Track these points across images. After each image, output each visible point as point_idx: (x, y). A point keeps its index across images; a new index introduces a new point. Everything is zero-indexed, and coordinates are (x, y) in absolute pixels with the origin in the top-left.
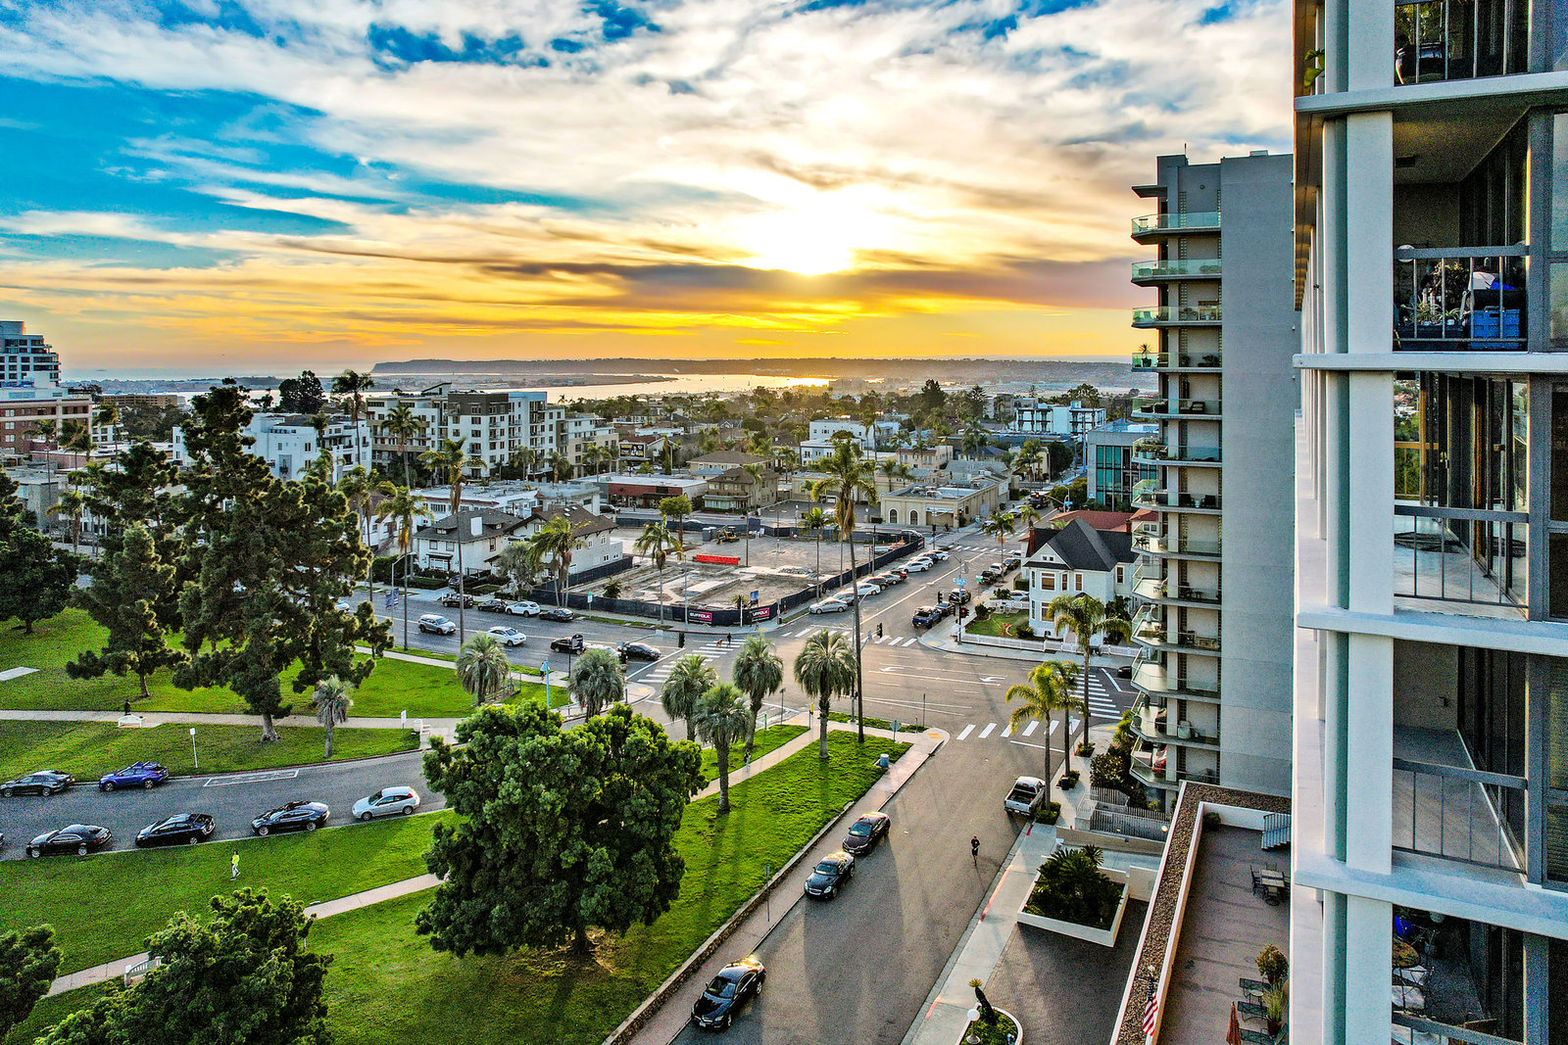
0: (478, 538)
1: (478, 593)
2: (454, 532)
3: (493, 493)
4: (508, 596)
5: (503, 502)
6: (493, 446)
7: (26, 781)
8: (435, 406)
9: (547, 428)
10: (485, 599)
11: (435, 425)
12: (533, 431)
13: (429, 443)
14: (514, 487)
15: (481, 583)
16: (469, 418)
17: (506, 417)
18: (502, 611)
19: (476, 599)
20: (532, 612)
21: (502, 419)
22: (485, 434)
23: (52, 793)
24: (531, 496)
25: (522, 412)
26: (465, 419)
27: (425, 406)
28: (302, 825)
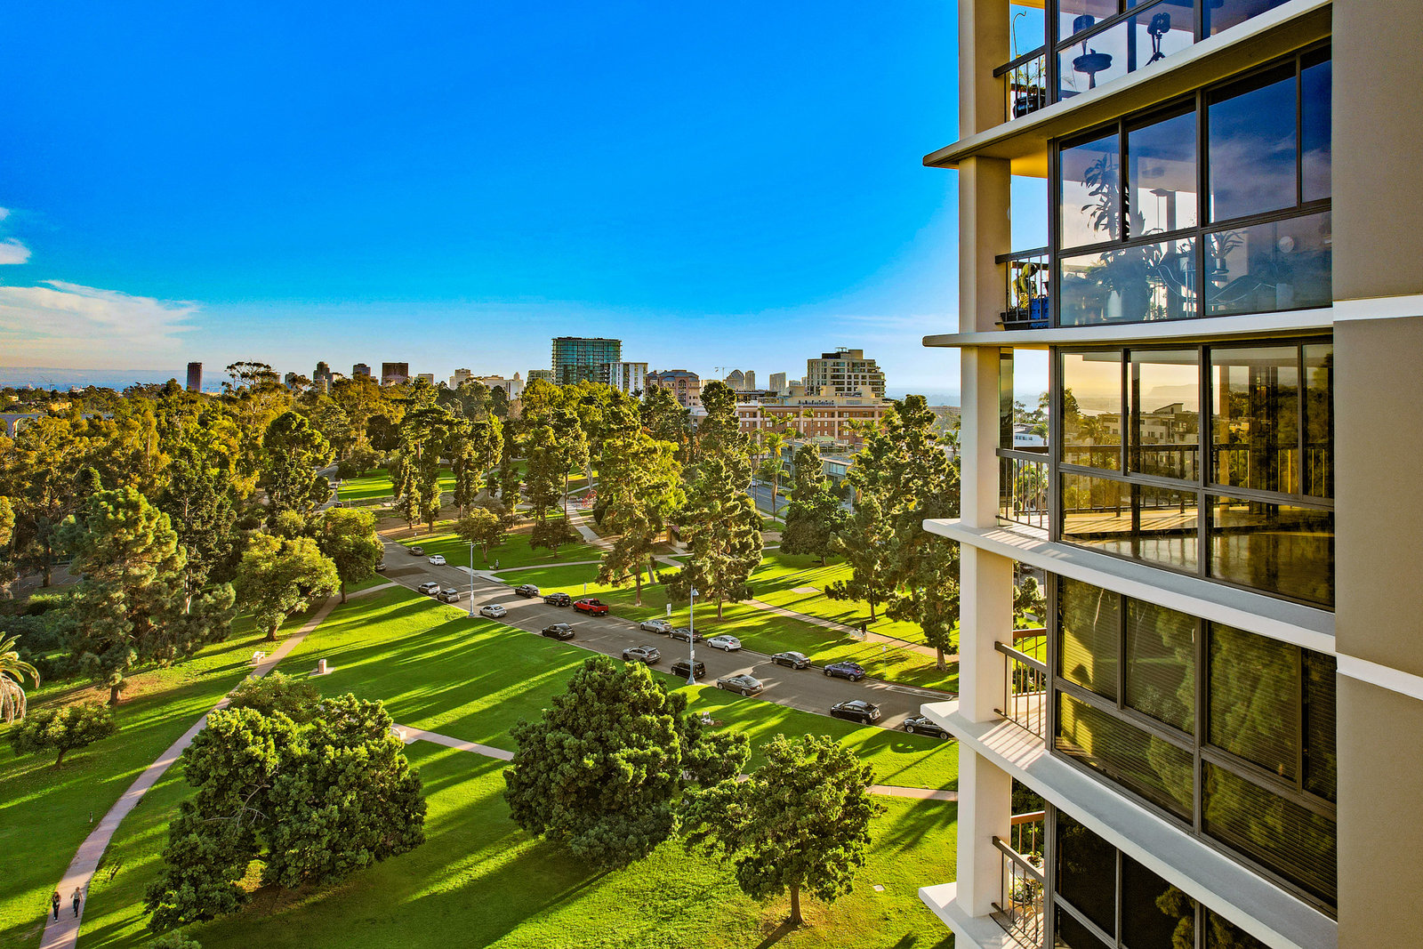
7: (785, 657)
28: (938, 734)
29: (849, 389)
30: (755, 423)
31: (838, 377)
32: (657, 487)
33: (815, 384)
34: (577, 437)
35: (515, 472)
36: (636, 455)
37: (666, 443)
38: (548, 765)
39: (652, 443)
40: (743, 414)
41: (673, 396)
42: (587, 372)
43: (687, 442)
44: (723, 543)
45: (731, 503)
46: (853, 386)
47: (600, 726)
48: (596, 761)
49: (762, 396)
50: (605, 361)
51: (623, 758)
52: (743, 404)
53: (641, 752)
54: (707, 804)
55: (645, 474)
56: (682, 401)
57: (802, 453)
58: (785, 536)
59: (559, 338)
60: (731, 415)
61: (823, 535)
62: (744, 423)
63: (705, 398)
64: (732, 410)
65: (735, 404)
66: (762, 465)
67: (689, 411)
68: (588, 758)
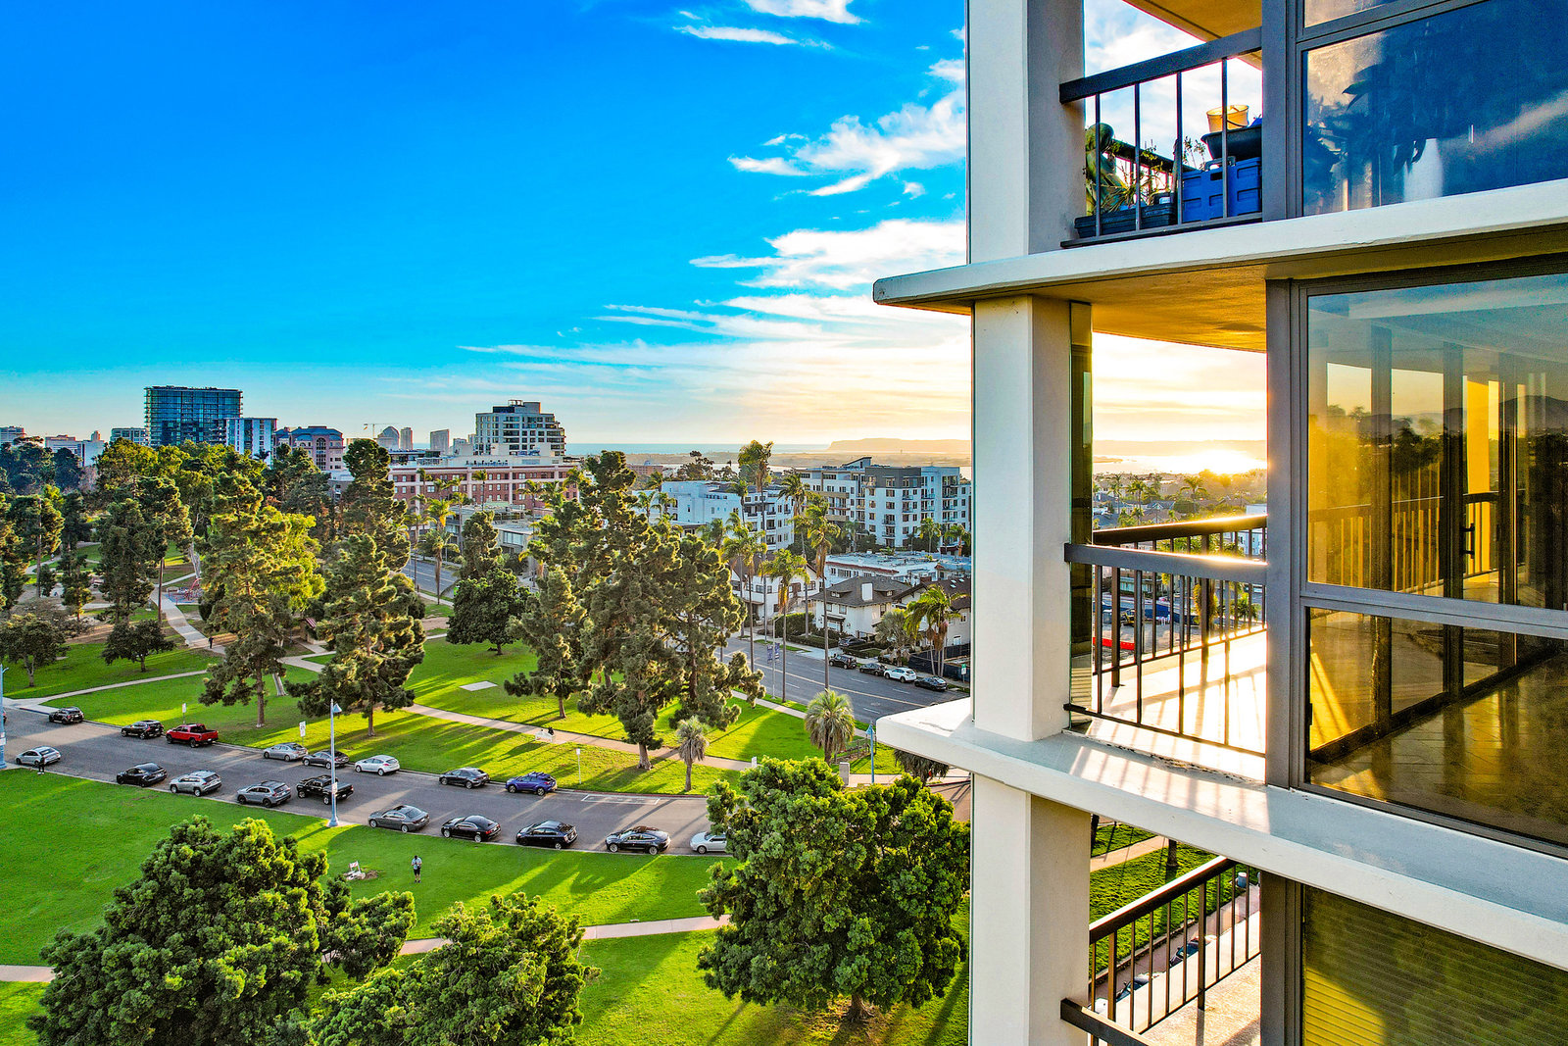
0: (868, 604)
1: (863, 656)
2: (847, 596)
3: (894, 563)
4: (887, 661)
5: (903, 571)
6: (906, 519)
7: (457, 774)
8: (854, 478)
9: (959, 503)
10: (867, 662)
11: (853, 497)
12: (945, 505)
13: (848, 513)
14: (916, 558)
15: (869, 646)
16: (883, 491)
17: (919, 490)
18: (881, 675)
19: (859, 660)
20: (907, 678)
21: (915, 492)
22: (899, 506)
23: (473, 787)
24: (931, 567)
25: (935, 487)
26: (881, 492)
27: (846, 478)
28: (645, 849)
29: (525, 447)
30: (413, 489)
31: (511, 433)
32: (285, 572)
33: (485, 442)
34: (177, 512)
35: (81, 561)
36: (255, 534)
37: (298, 517)
38: (106, 995)
39: (279, 517)
40: (399, 478)
41: (311, 458)
42: (194, 430)
43: (327, 513)
44: (375, 639)
45: (386, 588)
46: (528, 444)
47: (192, 921)
48: (186, 976)
49: (421, 456)
50: (220, 417)
51: (229, 964)
52: (399, 466)
53: (256, 949)
54: (357, 1012)
55: (268, 558)
56: (321, 463)
57: (472, 523)
58: (452, 622)
59: (155, 388)
60: (384, 479)
61: (501, 618)
62: (400, 489)
63: (351, 460)
64: (384, 474)
65: (389, 466)
66: (422, 538)
67: (329, 476)
68: (173, 975)
